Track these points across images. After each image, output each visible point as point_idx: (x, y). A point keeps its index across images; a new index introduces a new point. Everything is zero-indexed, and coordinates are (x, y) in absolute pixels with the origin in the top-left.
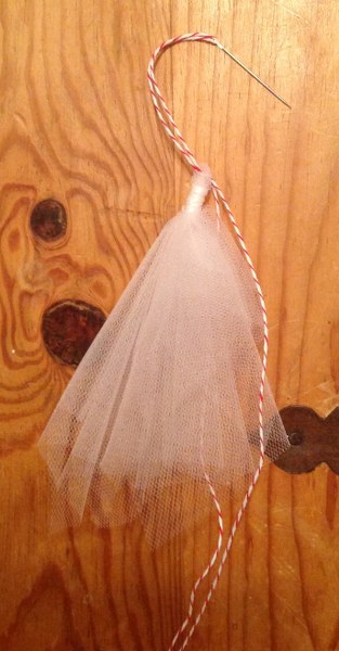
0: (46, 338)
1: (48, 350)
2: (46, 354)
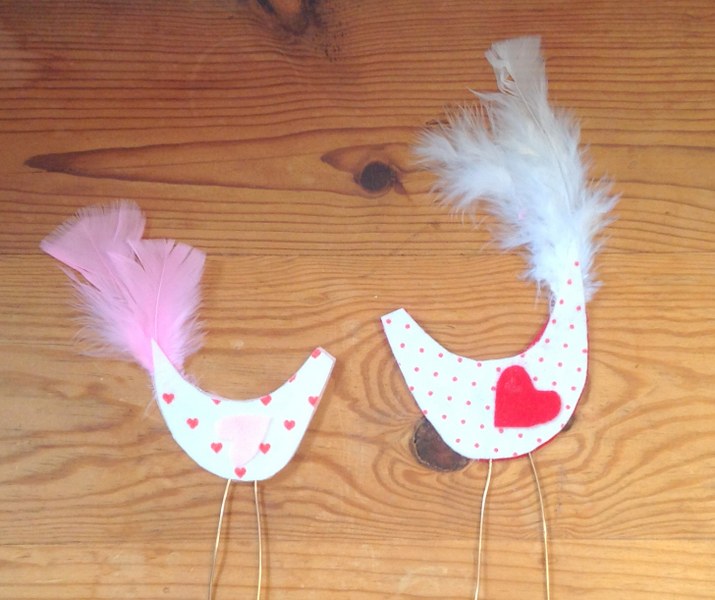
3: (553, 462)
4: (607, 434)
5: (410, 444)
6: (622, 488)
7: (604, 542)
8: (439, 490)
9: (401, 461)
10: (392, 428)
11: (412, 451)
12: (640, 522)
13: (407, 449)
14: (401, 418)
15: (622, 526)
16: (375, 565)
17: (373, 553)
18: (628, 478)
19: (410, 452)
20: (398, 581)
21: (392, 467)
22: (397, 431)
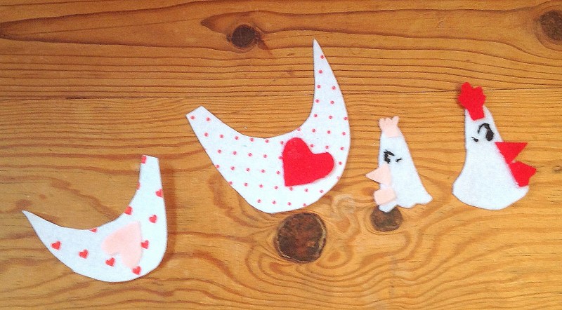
0: (297, 216)
1: (288, 218)
3: (386, 254)
4: (428, 231)
5: (275, 242)
6: (441, 274)
9: (267, 256)
10: (260, 230)
11: (276, 248)
12: (456, 300)
13: (272, 246)
15: (442, 304)
18: (445, 265)
19: (274, 249)
21: (260, 260)
22: (263, 232)
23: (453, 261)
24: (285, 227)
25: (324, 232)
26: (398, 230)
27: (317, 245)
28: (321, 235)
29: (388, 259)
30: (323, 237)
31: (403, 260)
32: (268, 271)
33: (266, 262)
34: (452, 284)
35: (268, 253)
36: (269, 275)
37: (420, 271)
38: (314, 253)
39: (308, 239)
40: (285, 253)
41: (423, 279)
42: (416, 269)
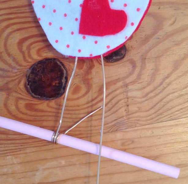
0: (41, 62)
1: (33, 65)
2: (31, 64)
3: (118, 80)
4: (149, 55)
5: (26, 87)
6: (165, 88)
7: (160, 125)
8: (49, 112)
9: (22, 99)
10: (12, 79)
11: (28, 91)
12: (180, 107)
13: (24, 90)
14: (16, 71)
15: (170, 112)
16: (18, 168)
17: (15, 161)
18: (167, 81)
19: (26, 92)
20: (35, 175)
21: (17, 103)
22: (15, 80)
23: (174, 76)
24: (32, 73)
25: (65, 72)
26: (125, 59)
27: (61, 83)
28: (62, 74)
29: (120, 84)
30: (65, 75)
31: (133, 83)
32: (25, 111)
33: (22, 104)
34: (176, 94)
35: (22, 97)
36: (26, 114)
37: (148, 89)
38: (60, 90)
39: (53, 79)
40: (35, 94)
41: (152, 94)
42: (144, 88)
